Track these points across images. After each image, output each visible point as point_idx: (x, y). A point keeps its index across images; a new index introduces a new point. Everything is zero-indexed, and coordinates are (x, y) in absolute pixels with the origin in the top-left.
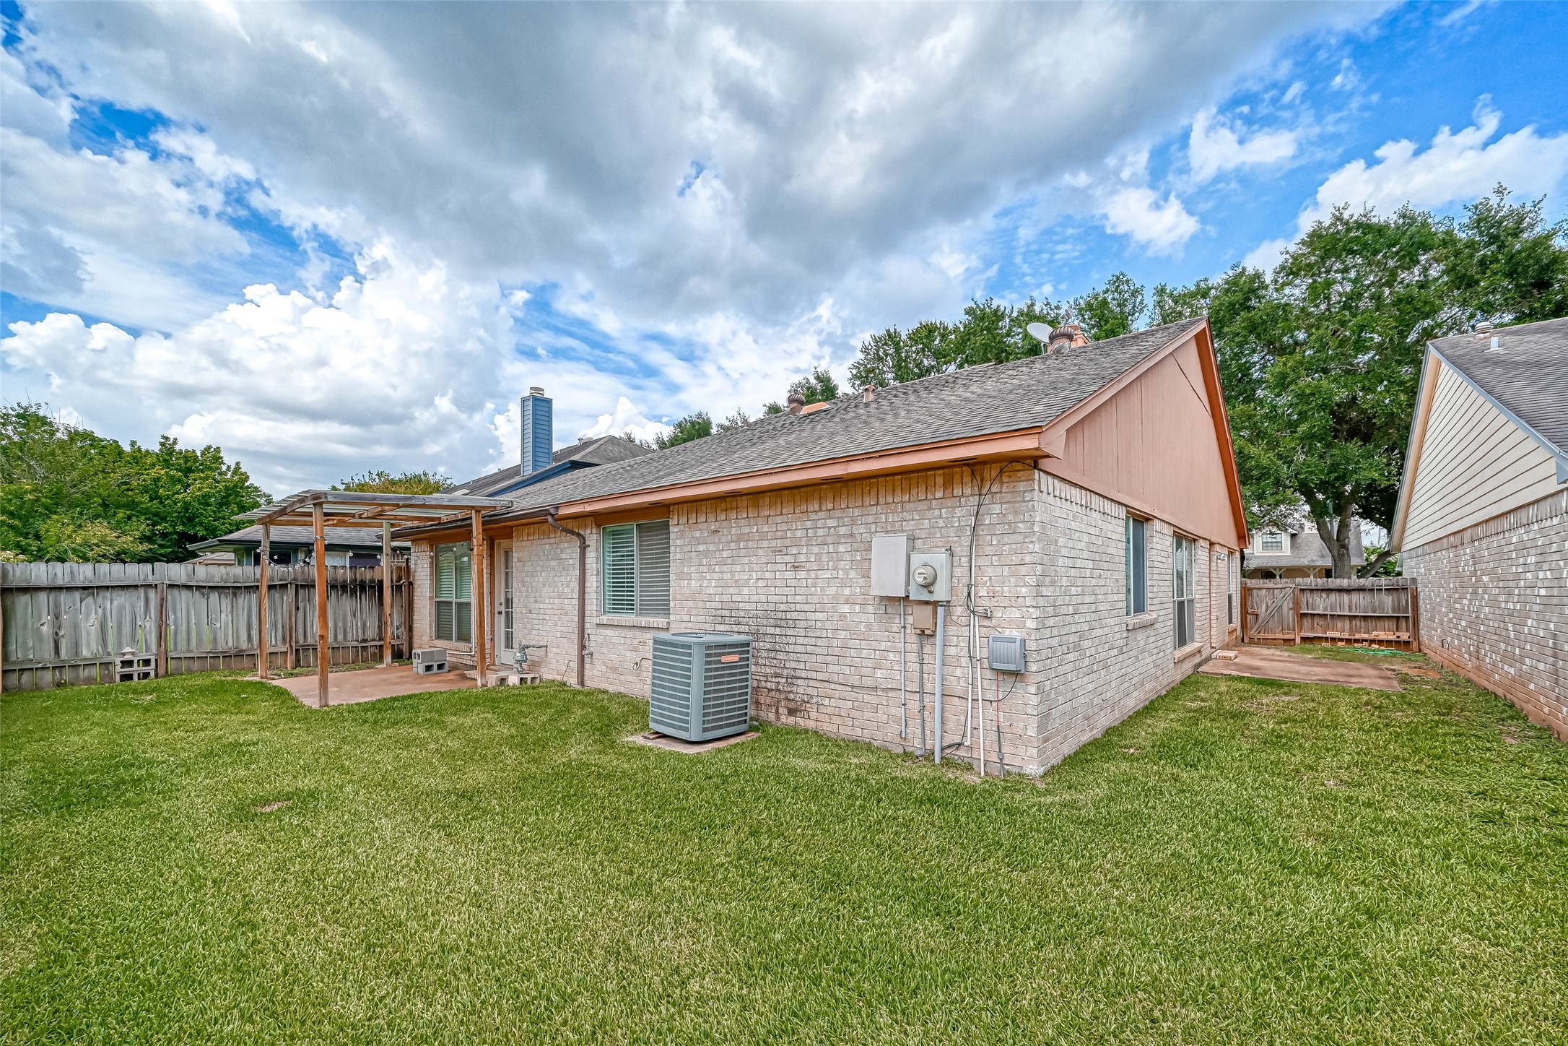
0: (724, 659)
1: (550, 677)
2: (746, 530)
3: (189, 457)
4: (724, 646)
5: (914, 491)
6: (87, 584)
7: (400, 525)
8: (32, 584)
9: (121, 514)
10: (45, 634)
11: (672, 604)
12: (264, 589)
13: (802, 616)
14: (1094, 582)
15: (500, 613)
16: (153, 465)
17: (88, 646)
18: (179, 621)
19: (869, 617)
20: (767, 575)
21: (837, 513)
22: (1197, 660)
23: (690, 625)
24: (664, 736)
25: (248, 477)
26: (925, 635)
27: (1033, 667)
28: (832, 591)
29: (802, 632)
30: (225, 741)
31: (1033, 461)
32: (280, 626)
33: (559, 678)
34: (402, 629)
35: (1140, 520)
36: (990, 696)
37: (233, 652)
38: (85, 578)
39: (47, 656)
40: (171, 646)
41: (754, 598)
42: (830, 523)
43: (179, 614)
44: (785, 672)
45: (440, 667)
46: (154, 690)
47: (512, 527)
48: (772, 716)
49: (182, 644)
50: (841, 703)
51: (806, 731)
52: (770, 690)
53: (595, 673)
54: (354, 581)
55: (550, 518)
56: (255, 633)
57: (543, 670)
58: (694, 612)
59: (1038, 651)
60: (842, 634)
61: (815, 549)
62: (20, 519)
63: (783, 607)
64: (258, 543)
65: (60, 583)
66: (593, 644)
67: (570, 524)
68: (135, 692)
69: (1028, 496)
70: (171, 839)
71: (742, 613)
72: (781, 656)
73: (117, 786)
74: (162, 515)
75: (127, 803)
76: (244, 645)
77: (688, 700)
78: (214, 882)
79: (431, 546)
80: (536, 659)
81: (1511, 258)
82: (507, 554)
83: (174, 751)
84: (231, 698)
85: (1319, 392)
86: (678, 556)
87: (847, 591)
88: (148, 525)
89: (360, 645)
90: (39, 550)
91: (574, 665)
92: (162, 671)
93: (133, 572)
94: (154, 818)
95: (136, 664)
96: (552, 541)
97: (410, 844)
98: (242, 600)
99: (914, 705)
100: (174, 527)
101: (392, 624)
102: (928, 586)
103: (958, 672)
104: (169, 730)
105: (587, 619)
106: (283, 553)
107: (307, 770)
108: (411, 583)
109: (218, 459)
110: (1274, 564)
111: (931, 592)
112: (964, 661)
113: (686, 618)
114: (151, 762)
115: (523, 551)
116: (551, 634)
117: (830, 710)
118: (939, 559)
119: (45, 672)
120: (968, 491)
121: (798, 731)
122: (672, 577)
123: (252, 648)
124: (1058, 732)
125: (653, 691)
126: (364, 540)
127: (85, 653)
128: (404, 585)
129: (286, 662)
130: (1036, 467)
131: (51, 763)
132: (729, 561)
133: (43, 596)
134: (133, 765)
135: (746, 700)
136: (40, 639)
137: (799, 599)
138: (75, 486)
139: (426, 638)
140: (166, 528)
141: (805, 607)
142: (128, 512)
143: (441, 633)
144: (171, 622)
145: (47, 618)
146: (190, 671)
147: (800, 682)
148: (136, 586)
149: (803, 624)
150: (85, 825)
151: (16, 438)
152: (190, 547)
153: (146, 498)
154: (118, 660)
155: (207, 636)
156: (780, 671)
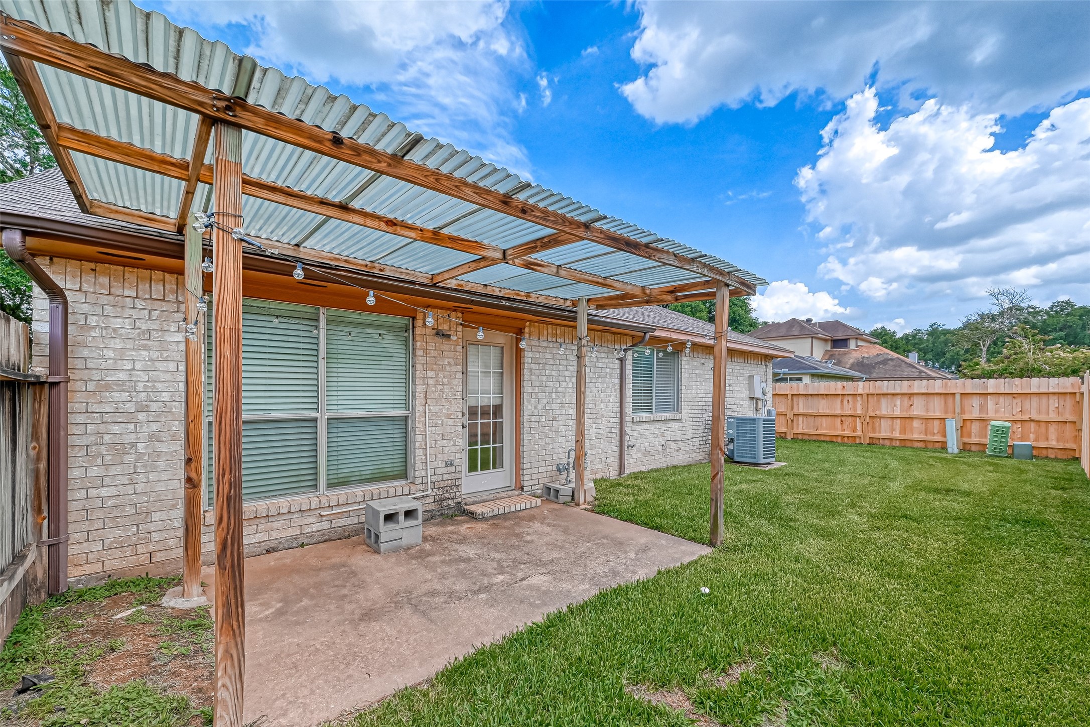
11: (683, 405)
21: (740, 364)
23: (691, 415)
28: (739, 395)
42: (738, 367)
53: (631, 461)
58: (694, 408)
66: (629, 438)
86: (686, 375)
87: (742, 396)
105: (625, 418)
111: (764, 396)
113: (690, 412)
122: (683, 388)
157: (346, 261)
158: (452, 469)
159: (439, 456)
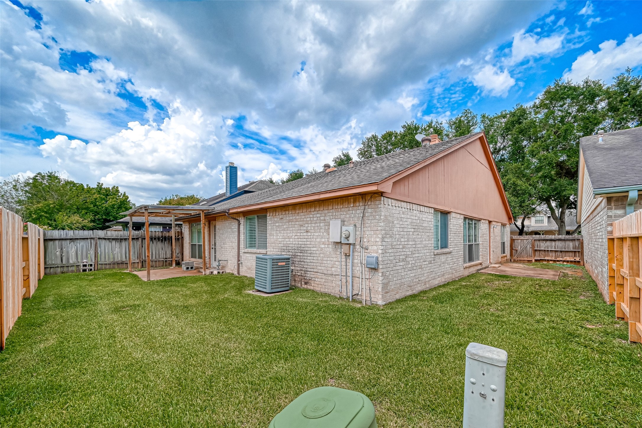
0: (279, 264)
1: (228, 271)
2: (291, 218)
3: (107, 190)
4: (279, 259)
5: (344, 204)
6: (71, 238)
7: (178, 216)
8: (53, 238)
9: (84, 212)
10: (58, 255)
11: (268, 245)
12: (130, 239)
13: (309, 249)
14: (414, 237)
15: (212, 248)
16: (95, 193)
17: (72, 259)
18: (102, 251)
19: (330, 249)
20: (298, 234)
21: (320, 212)
22: (479, 267)
23: (273, 252)
24: (260, 291)
25: (128, 198)
26: (347, 256)
27: (381, 267)
28: (318, 240)
29: (309, 255)
30: (114, 290)
31: (381, 194)
32: (136, 253)
33: (231, 272)
34: (179, 254)
35: (445, 214)
36: (367, 277)
37: (120, 262)
38: (71, 236)
39: (59, 263)
40: (99, 260)
41: (294, 243)
42: (318, 215)
43: (102, 248)
44: (304, 269)
45: (192, 268)
46: (93, 275)
47: (216, 217)
48: (299, 285)
49: (103, 259)
50: (321, 280)
51: (310, 290)
52: (299, 276)
53: (243, 270)
54: (162, 237)
55: (226, 214)
56: (127, 255)
57: (226, 269)
58: (275, 247)
59: (383, 261)
60: (322, 255)
61: (313, 225)
62: (49, 214)
63: (303, 246)
64: (128, 223)
65: (62, 237)
66: (242, 259)
67: (235, 216)
68: (87, 275)
69: (379, 206)
70: (94, 316)
71: (290, 248)
72: (302, 263)
73: (80, 302)
74: (98, 212)
75: (82, 307)
76: (124, 259)
77: (266, 278)
78: (105, 327)
79: (189, 224)
80: (224, 265)
81: (633, 99)
82: (215, 226)
83: (98, 293)
84: (118, 277)
85: (548, 158)
86: (270, 227)
87: (323, 240)
88: (93, 216)
89: (164, 260)
90: (56, 225)
91: (236, 267)
92: (96, 268)
93: (87, 233)
94: (90, 311)
95: (87, 266)
96: (229, 222)
97: (164, 319)
98: (124, 244)
99: (344, 280)
100: (102, 216)
101: (176, 252)
102: (347, 238)
103: (358, 269)
104: (97, 287)
105: (240, 250)
106: (138, 226)
107: (138, 299)
108: (182, 238)
109: (118, 191)
110: (540, 229)
111: (348, 240)
112: (359, 264)
113: (272, 250)
114: (90, 296)
115: (219, 225)
116: (229, 256)
117: (318, 282)
118: (351, 228)
119: (58, 268)
120: (361, 204)
121: (307, 290)
122: (268, 235)
123: (127, 261)
124: (393, 290)
125: (256, 275)
126: (167, 222)
127: (71, 262)
128: (180, 238)
129: (138, 266)
130: (382, 196)
131: (60, 296)
132: (286, 229)
133: (57, 242)
134: (85, 297)
135: (288, 279)
136: (56, 257)
137: (308, 243)
138: (68, 201)
139: (188, 258)
140: (99, 217)
141: (310, 246)
142: (86, 211)
143: (193, 256)
144: (99, 252)
145: (58, 250)
146: (106, 269)
147: (308, 273)
148: (87, 238)
149: (309, 252)
150: (69, 312)
151: (47, 184)
152: (107, 224)
153: (92, 206)
154: (82, 264)
155: (111, 256)
156: (302, 269)
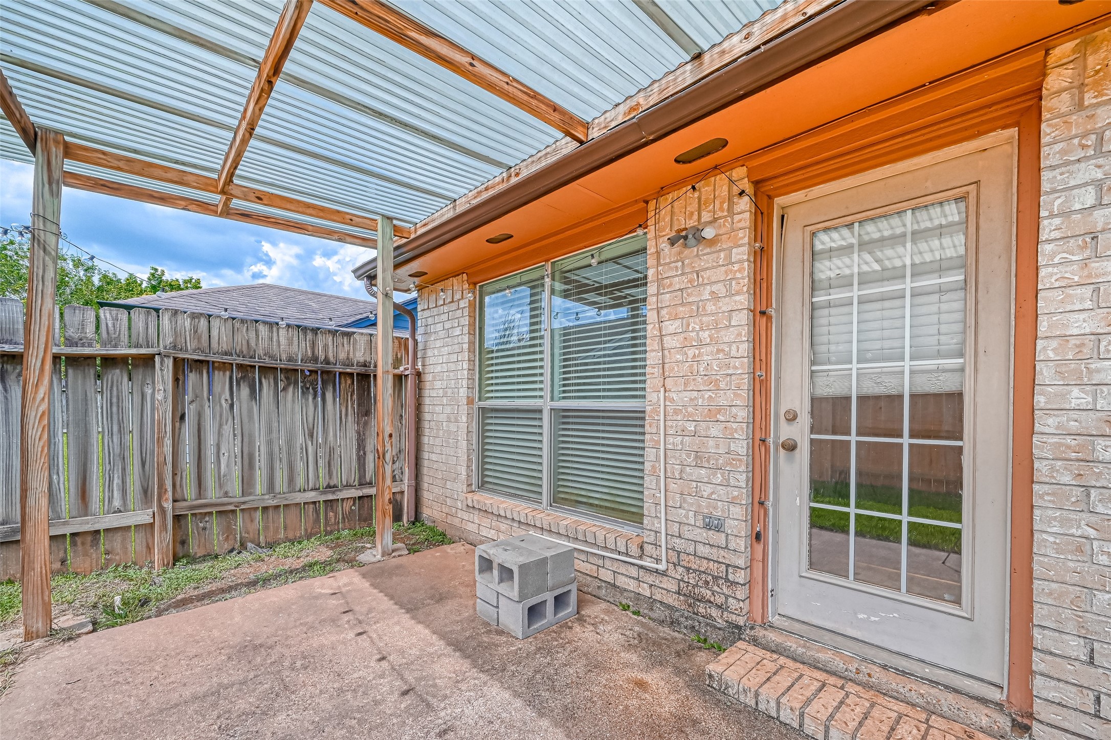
32: (133, 460)
89: (322, 498)
108: (419, 374)
129: (149, 549)
139: (456, 486)
157: (487, 189)
158: (720, 539)
159: (689, 499)
